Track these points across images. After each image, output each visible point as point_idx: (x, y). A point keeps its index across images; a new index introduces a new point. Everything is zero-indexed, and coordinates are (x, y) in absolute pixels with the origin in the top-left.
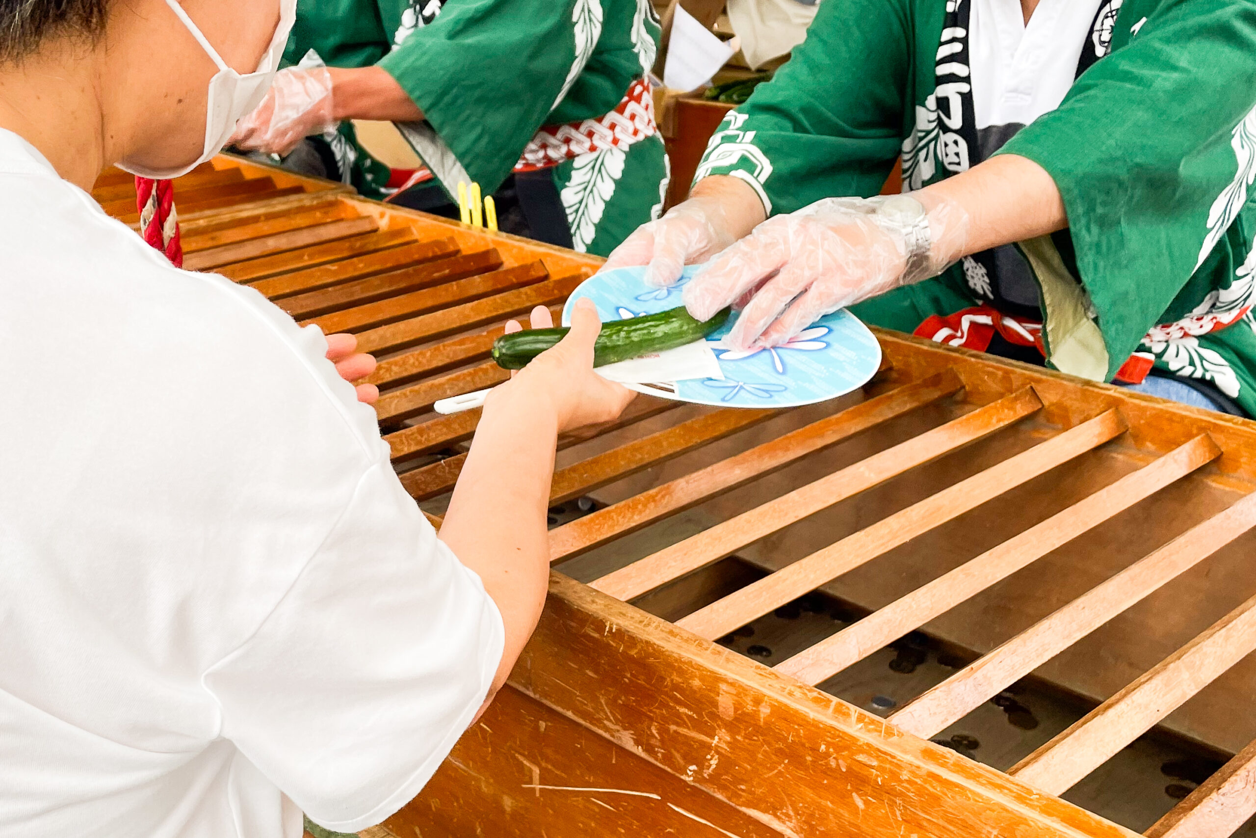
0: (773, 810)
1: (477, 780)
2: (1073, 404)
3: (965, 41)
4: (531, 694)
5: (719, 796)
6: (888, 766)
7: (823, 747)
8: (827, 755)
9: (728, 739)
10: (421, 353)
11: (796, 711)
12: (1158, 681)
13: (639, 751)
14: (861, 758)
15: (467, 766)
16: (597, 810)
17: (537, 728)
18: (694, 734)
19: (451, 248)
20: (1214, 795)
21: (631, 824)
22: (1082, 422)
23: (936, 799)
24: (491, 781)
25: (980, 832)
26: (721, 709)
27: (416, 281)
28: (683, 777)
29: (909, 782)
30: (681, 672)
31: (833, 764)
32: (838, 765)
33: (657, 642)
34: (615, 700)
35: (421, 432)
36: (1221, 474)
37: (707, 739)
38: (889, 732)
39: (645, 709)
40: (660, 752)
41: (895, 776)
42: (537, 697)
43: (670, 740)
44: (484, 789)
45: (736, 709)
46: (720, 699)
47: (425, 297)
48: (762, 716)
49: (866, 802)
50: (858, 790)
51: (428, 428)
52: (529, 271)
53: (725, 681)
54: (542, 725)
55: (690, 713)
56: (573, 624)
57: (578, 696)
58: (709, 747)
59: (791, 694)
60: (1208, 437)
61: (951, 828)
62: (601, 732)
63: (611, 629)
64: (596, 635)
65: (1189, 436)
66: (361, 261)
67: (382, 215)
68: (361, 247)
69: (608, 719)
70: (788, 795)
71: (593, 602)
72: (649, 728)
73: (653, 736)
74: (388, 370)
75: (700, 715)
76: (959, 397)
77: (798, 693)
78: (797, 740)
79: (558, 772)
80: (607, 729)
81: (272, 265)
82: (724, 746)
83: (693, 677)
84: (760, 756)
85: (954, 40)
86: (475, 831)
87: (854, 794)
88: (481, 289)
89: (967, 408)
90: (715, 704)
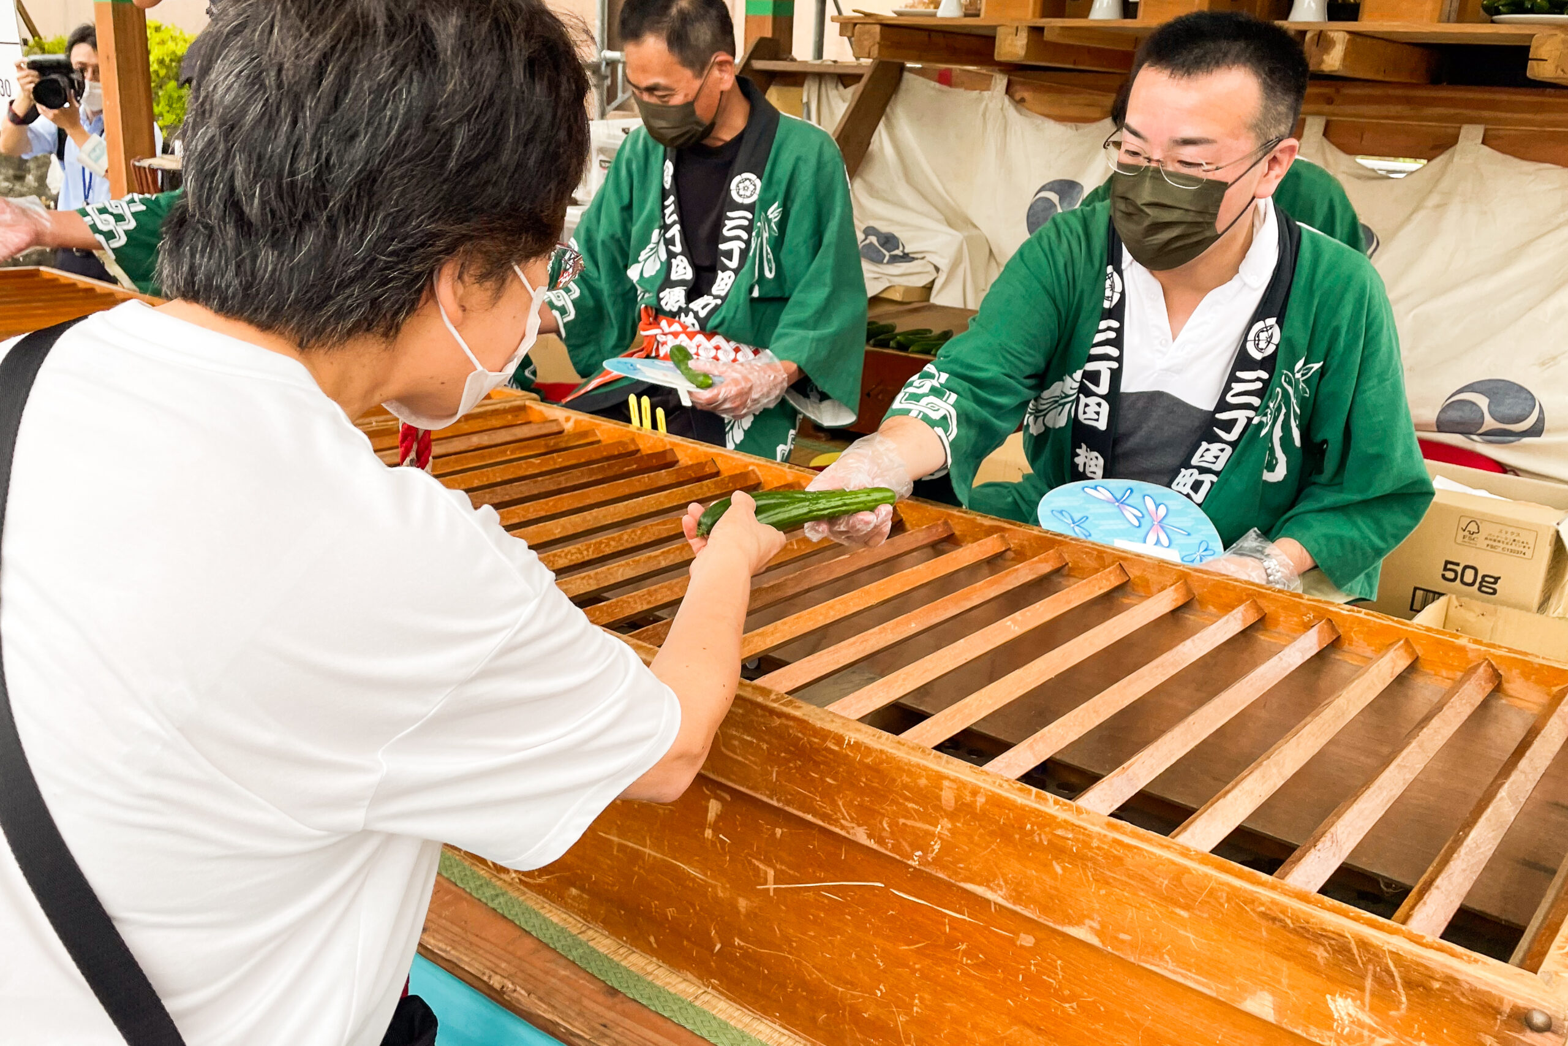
0: (986, 882)
1: (714, 887)
2: (1151, 576)
3: (1120, 331)
4: (775, 803)
5: (941, 875)
6: (1081, 837)
7: (1029, 826)
8: (1032, 831)
9: (950, 826)
10: (633, 531)
11: (1007, 798)
12: (1257, 774)
13: (872, 844)
14: (1059, 832)
15: (705, 875)
16: (826, 901)
17: (774, 834)
18: (919, 825)
19: (632, 448)
20: (1313, 850)
21: (858, 911)
22: (1160, 591)
23: (1120, 859)
24: (728, 886)
25: (1154, 883)
26: (943, 802)
27: (610, 473)
28: (910, 862)
29: (1098, 848)
30: (910, 773)
31: (1037, 839)
32: (1041, 840)
33: (890, 751)
34: (851, 801)
35: (650, 594)
36: (1267, 630)
37: (931, 828)
38: (1079, 811)
39: (877, 808)
40: (890, 842)
41: (1087, 845)
42: (780, 805)
43: (898, 831)
44: (720, 894)
45: (956, 802)
46: (943, 793)
47: (622, 487)
48: (978, 804)
49: (1064, 868)
50: (1056, 858)
51: (655, 590)
52: (703, 468)
53: (947, 778)
54: (778, 831)
55: (916, 807)
56: (816, 740)
57: (818, 801)
58: (933, 835)
59: (1001, 786)
60: (1255, 602)
61: (1132, 882)
62: (837, 830)
63: (849, 741)
64: (836, 748)
65: (1241, 601)
66: (559, 457)
67: (568, 419)
68: (556, 444)
69: (844, 818)
70: (999, 868)
71: (832, 721)
72: (881, 823)
73: (884, 829)
74: (608, 545)
75: (925, 809)
76: (1065, 571)
77: (1005, 785)
78: (1007, 822)
79: (791, 872)
80: (843, 827)
81: (483, 457)
82: (946, 832)
83: (920, 776)
84: (976, 838)
85: (1109, 329)
86: (709, 934)
87: (1054, 863)
88: (667, 482)
89: (1072, 580)
90: (939, 798)
